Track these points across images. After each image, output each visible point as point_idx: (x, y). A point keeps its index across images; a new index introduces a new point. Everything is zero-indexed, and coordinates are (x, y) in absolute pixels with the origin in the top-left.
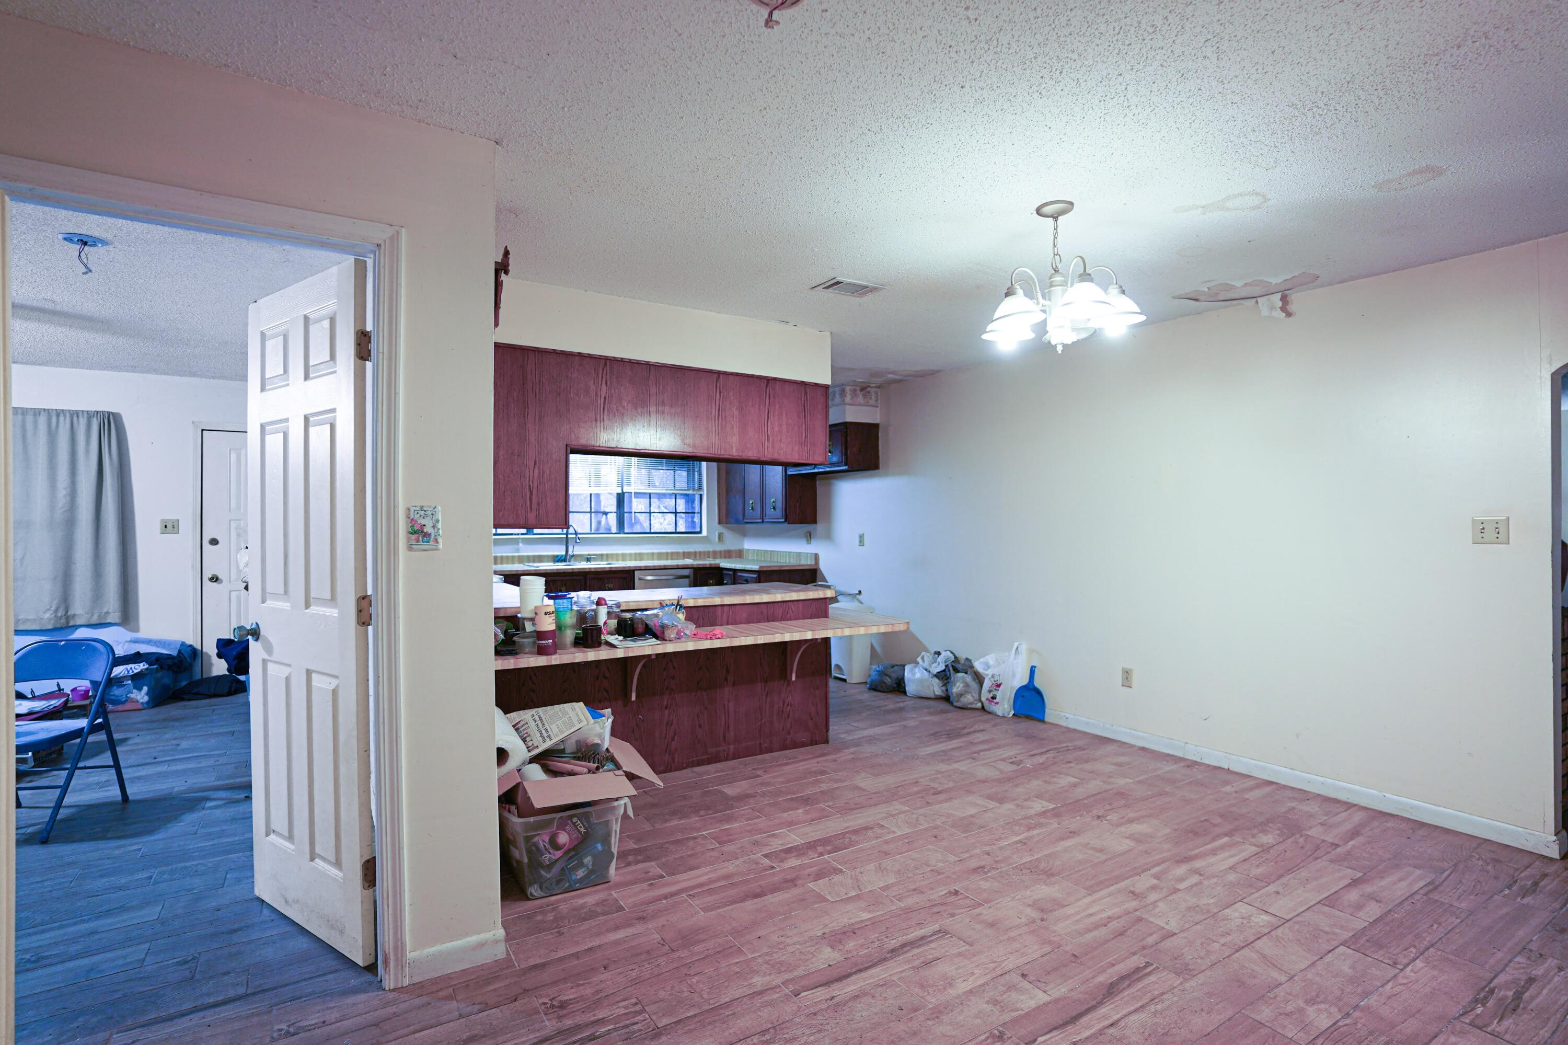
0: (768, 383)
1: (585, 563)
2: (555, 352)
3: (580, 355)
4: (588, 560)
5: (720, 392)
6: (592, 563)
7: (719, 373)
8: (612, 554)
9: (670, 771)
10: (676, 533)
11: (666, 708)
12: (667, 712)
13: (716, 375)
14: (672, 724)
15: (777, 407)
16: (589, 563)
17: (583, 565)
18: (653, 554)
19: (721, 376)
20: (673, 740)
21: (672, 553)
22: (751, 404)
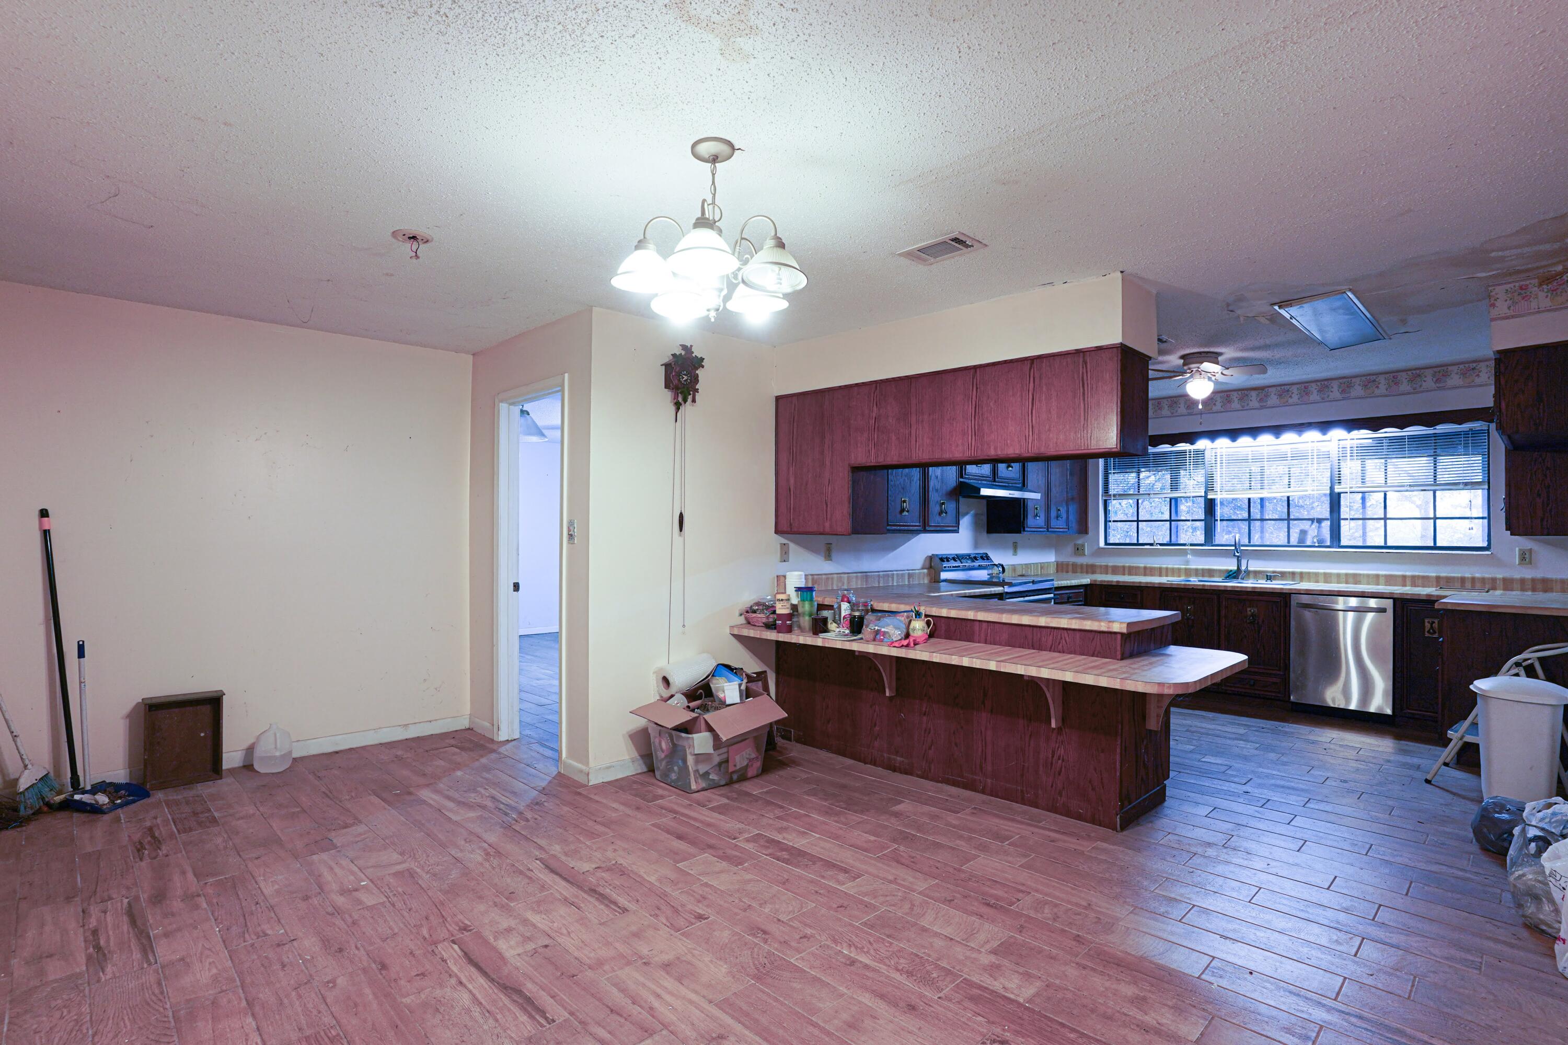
0: (1032, 363)
1: (1264, 582)
2: (840, 387)
3: (857, 385)
4: (1269, 578)
5: (977, 388)
6: (1274, 582)
7: (975, 368)
8: (1309, 573)
9: (926, 778)
10: (1435, 548)
11: (925, 714)
12: (925, 718)
13: (972, 371)
14: (929, 733)
15: (1044, 389)
16: (1269, 582)
17: (1262, 584)
18: (1377, 576)
19: (978, 370)
20: (930, 748)
21: (1413, 577)
22: (1011, 393)
